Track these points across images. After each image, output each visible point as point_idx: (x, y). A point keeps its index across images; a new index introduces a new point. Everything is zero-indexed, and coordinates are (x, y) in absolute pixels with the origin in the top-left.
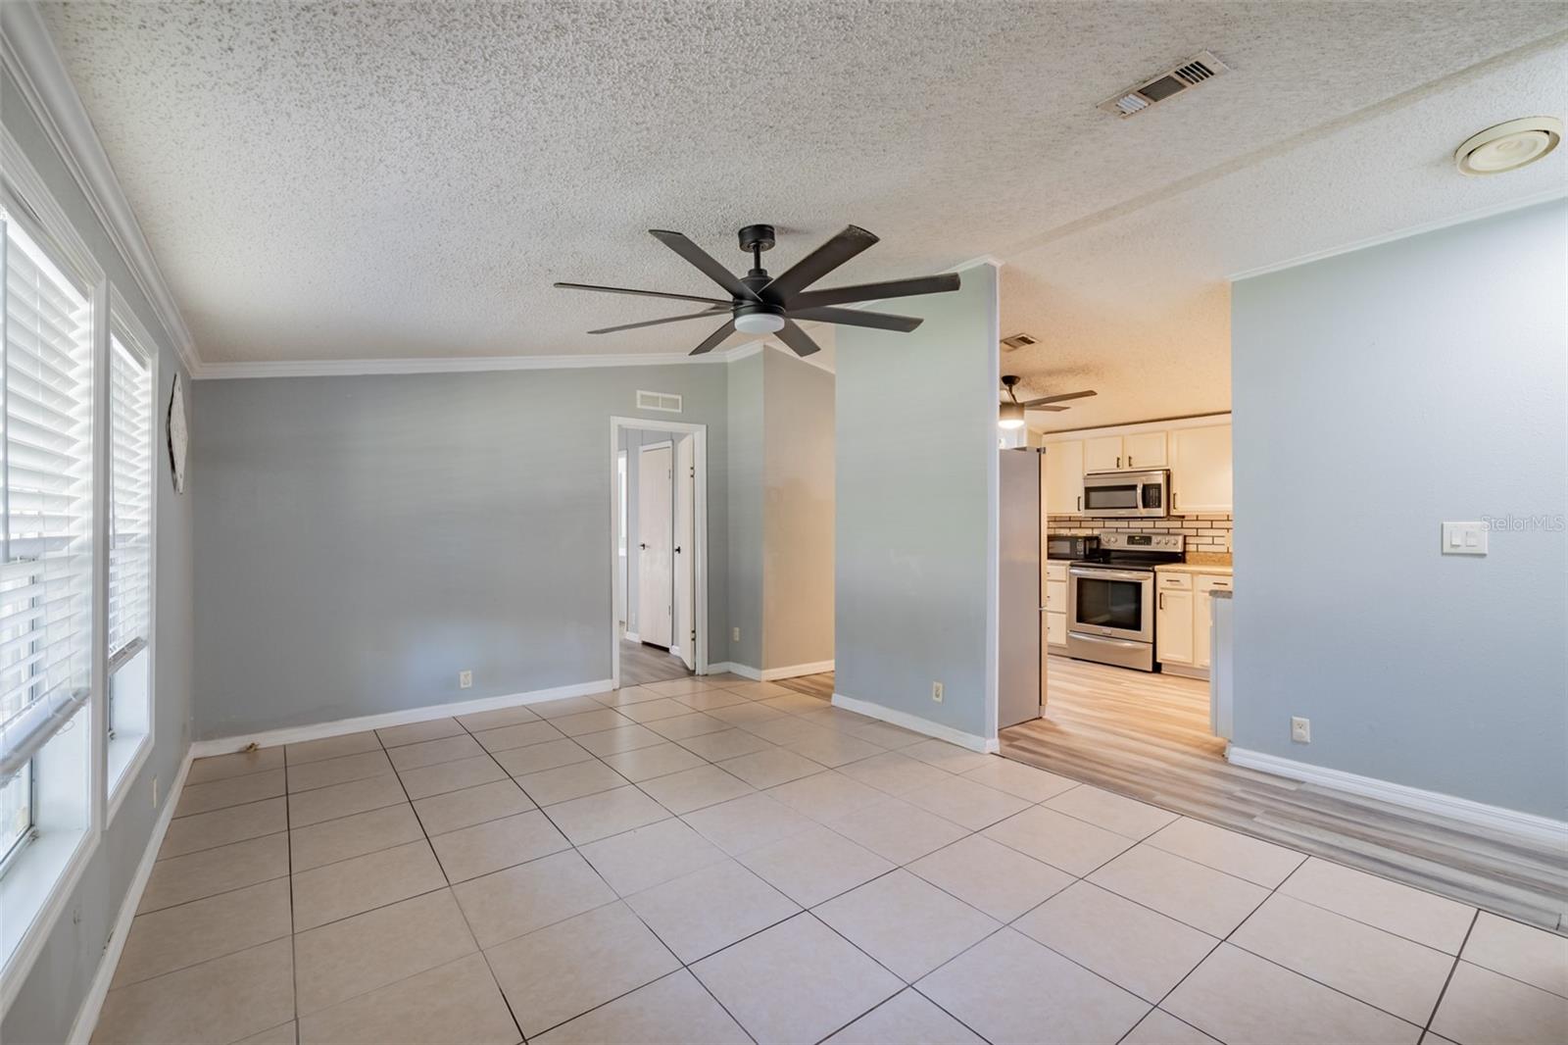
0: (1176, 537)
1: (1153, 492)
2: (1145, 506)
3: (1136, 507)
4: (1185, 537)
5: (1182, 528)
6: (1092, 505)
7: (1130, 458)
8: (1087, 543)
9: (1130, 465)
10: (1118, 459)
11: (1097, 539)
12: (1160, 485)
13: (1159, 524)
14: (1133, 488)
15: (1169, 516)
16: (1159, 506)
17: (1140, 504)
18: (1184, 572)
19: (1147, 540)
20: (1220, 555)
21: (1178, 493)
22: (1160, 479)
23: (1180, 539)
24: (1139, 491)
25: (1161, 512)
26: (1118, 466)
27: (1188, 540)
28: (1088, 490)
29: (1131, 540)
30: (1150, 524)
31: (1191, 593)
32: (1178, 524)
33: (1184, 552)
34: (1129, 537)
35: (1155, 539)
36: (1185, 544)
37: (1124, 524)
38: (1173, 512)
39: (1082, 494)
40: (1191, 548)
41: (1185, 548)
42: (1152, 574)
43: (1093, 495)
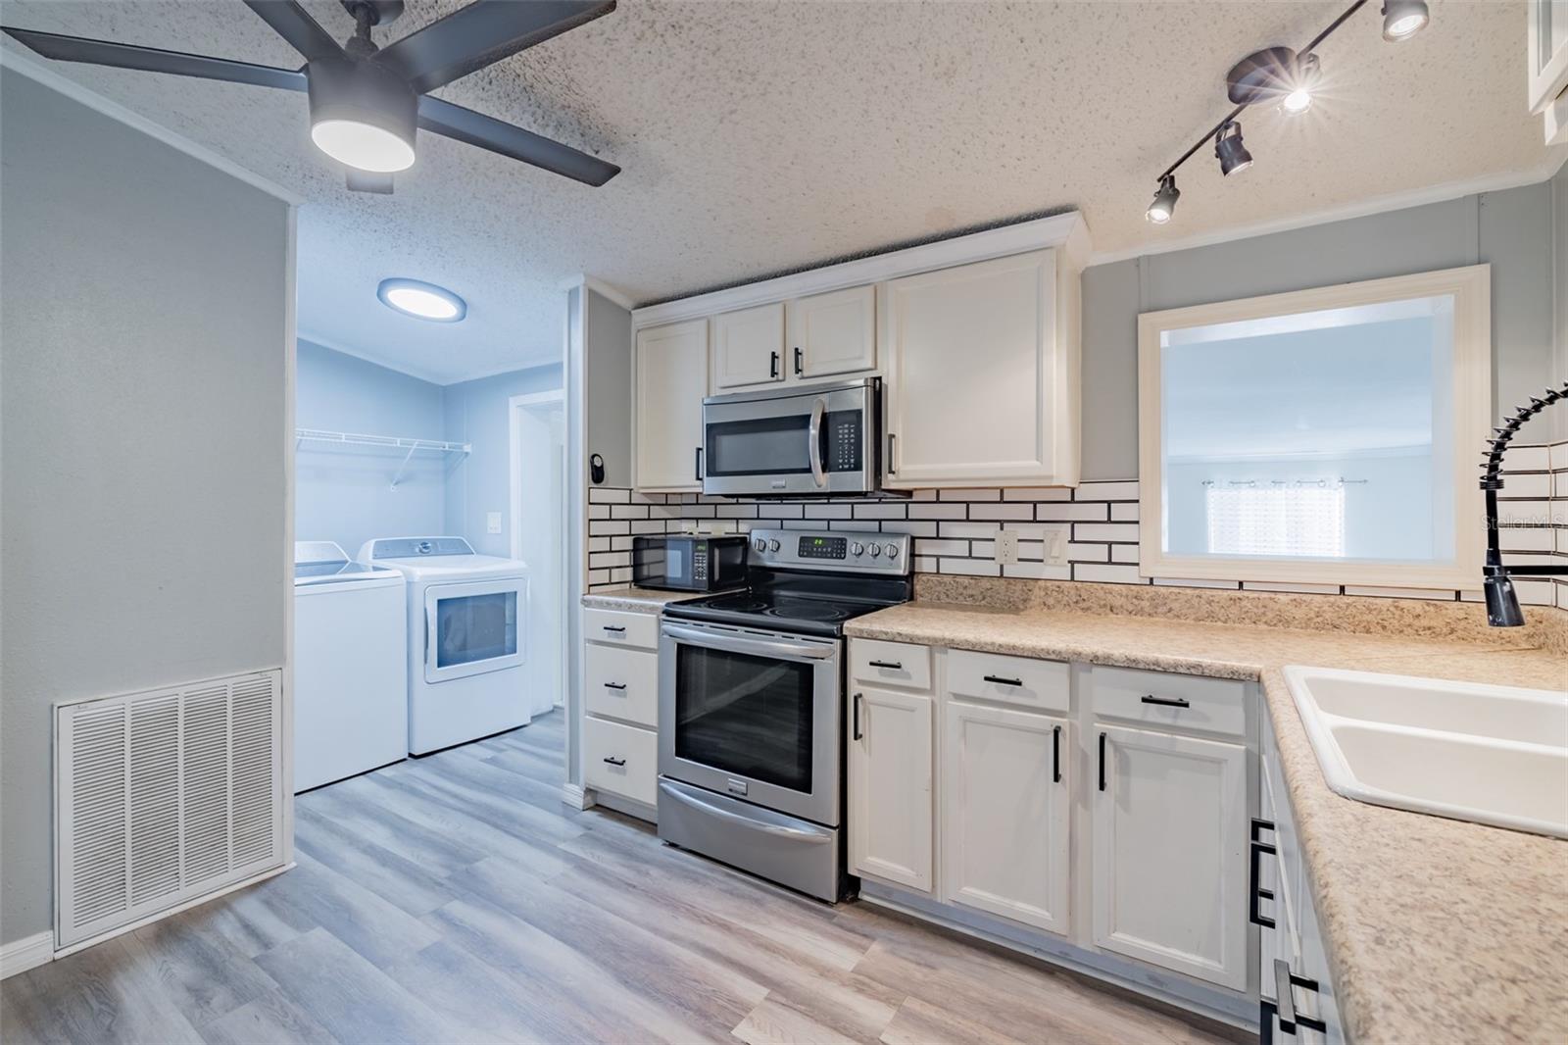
0: (895, 542)
1: (842, 433)
2: (825, 468)
3: (809, 470)
4: (913, 539)
5: (907, 519)
6: (723, 466)
7: (797, 353)
8: (717, 552)
9: (798, 370)
10: (774, 356)
11: (743, 542)
12: (859, 413)
13: (862, 511)
14: (803, 421)
15: (878, 493)
16: (858, 467)
17: (816, 463)
18: (912, 641)
19: (838, 548)
20: (985, 584)
21: (899, 435)
22: (861, 401)
23: (903, 545)
24: (814, 431)
25: (862, 480)
26: (774, 374)
27: (922, 547)
28: (713, 431)
29: (806, 547)
30: (841, 510)
31: (927, 698)
32: (898, 511)
33: (912, 574)
34: (802, 539)
35: (852, 547)
36: (913, 555)
37: (793, 510)
38: (890, 482)
39: (700, 441)
40: (926, 565)
41: (912, 564)
42: (837, 643)
43: (726, 442)
